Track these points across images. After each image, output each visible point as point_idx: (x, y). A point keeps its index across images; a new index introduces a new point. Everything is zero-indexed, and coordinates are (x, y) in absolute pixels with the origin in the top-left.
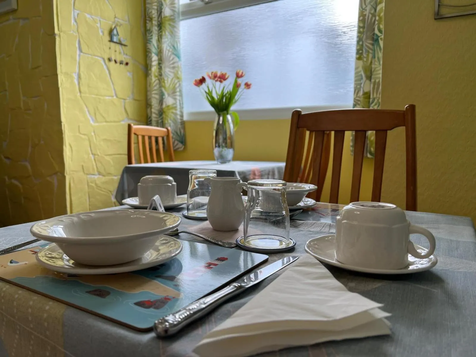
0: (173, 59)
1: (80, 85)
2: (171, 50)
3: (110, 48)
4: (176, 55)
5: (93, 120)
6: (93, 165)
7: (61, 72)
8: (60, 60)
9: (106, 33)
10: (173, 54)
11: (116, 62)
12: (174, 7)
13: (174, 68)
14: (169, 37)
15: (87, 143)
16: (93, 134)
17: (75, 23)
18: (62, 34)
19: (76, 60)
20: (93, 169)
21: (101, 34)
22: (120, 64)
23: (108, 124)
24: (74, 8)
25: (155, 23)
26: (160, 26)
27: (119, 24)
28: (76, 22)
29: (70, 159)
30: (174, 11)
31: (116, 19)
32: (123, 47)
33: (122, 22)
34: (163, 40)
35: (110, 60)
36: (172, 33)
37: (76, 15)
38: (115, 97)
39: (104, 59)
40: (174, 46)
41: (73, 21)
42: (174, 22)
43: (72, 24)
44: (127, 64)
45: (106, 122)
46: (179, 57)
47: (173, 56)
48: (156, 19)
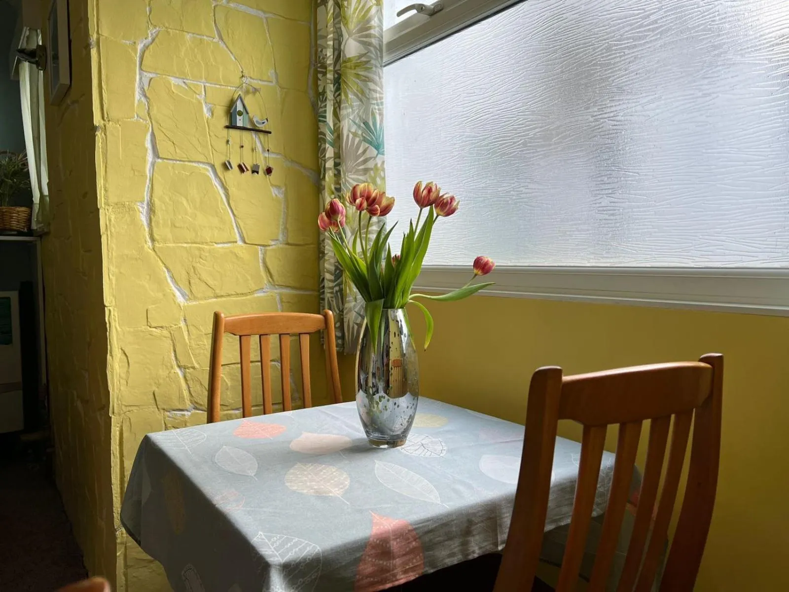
0: (365, 151)
1: (153, 224)
2: (360, 132)
3: (228, 142)
4: (370, 143)
5: (183, 295)
6: (180, 390)
7: (107, 204)
8: (106, 179)
9: (220, 111)
10: (365, 140)
11: (241, 169)
12: (369, 36)
13: (366, 170)
14: (356, 103)
15: (168, 344)
16: (182, 324)
17: (143, 99)
18: (110, 125)
19: (143, 175)
20: (181, 398)
21: (206, 113)
22: (253, 172)
23: (219, 299)
24: (141, 69)
25: (330, 76)
26: (338, 82)
27: (251, 90)
28: (145, 96)
29: (123, 382)
30: (366, 44)
31: (244, 80)
32: (261, 135)
33: (256, 83)
34: (343, 112)
35: (226, 166)
36: (363, 93)
37: (146, 81)
38: (240, 243)
39: (213, 167)
40: (366, 123)
41: (137, 95)
42: (368, 69)
43: (136, 102)
44: (269, 171)
45: (217, 297)
46: (378, 147)
47: (364, 145)
48: (331, 68)
